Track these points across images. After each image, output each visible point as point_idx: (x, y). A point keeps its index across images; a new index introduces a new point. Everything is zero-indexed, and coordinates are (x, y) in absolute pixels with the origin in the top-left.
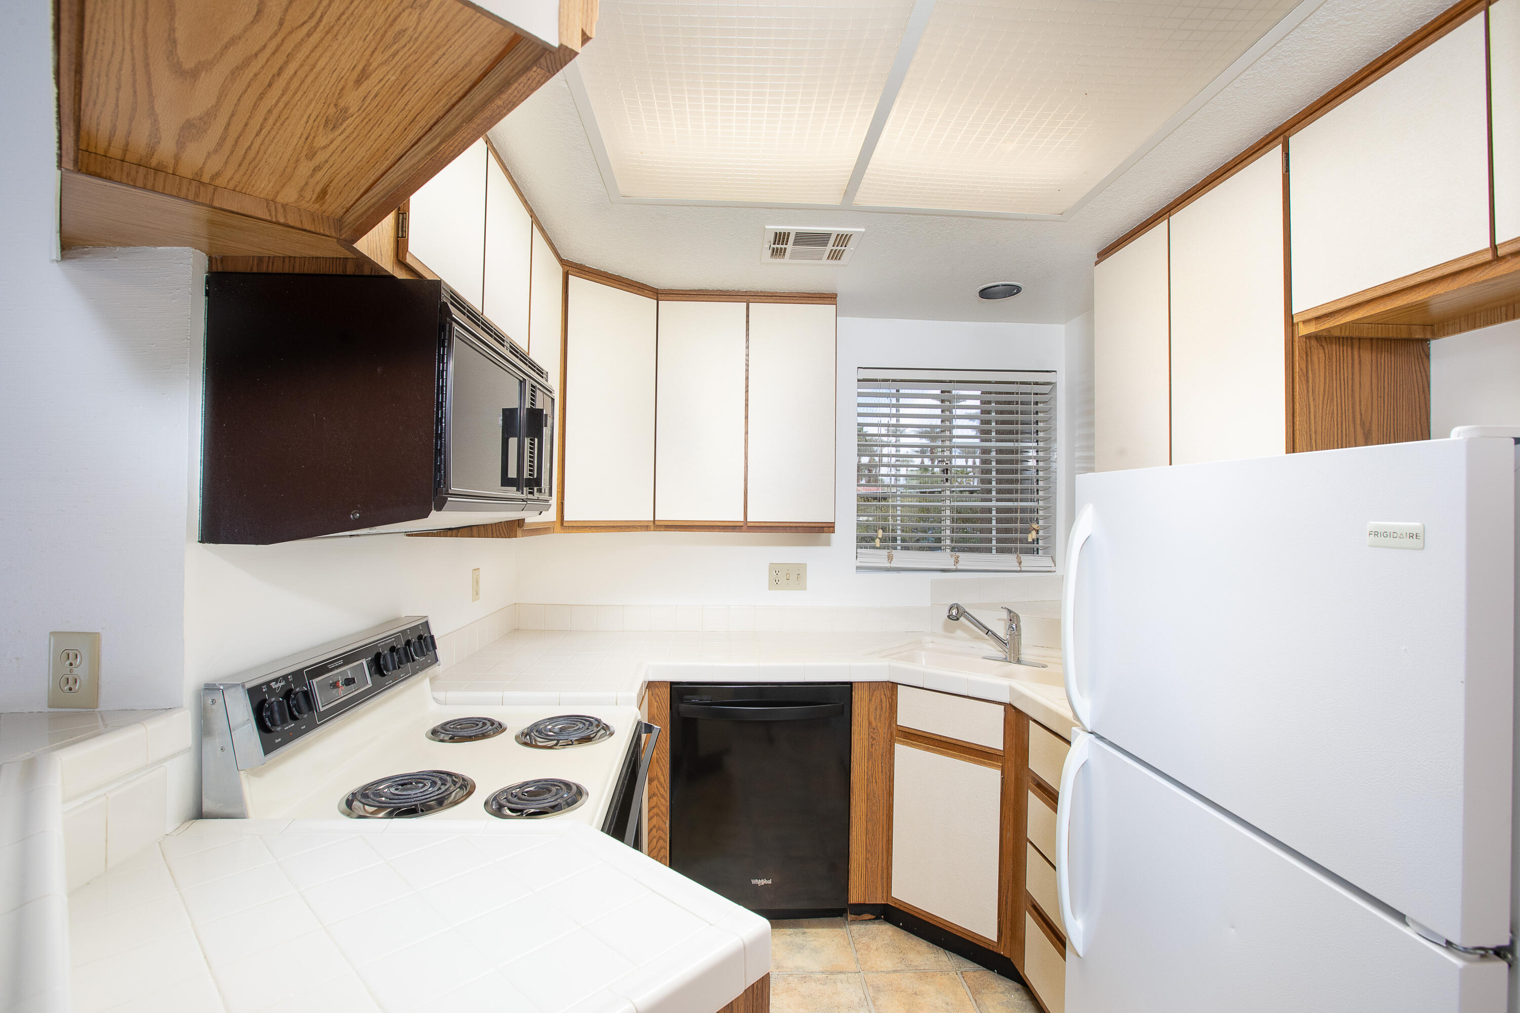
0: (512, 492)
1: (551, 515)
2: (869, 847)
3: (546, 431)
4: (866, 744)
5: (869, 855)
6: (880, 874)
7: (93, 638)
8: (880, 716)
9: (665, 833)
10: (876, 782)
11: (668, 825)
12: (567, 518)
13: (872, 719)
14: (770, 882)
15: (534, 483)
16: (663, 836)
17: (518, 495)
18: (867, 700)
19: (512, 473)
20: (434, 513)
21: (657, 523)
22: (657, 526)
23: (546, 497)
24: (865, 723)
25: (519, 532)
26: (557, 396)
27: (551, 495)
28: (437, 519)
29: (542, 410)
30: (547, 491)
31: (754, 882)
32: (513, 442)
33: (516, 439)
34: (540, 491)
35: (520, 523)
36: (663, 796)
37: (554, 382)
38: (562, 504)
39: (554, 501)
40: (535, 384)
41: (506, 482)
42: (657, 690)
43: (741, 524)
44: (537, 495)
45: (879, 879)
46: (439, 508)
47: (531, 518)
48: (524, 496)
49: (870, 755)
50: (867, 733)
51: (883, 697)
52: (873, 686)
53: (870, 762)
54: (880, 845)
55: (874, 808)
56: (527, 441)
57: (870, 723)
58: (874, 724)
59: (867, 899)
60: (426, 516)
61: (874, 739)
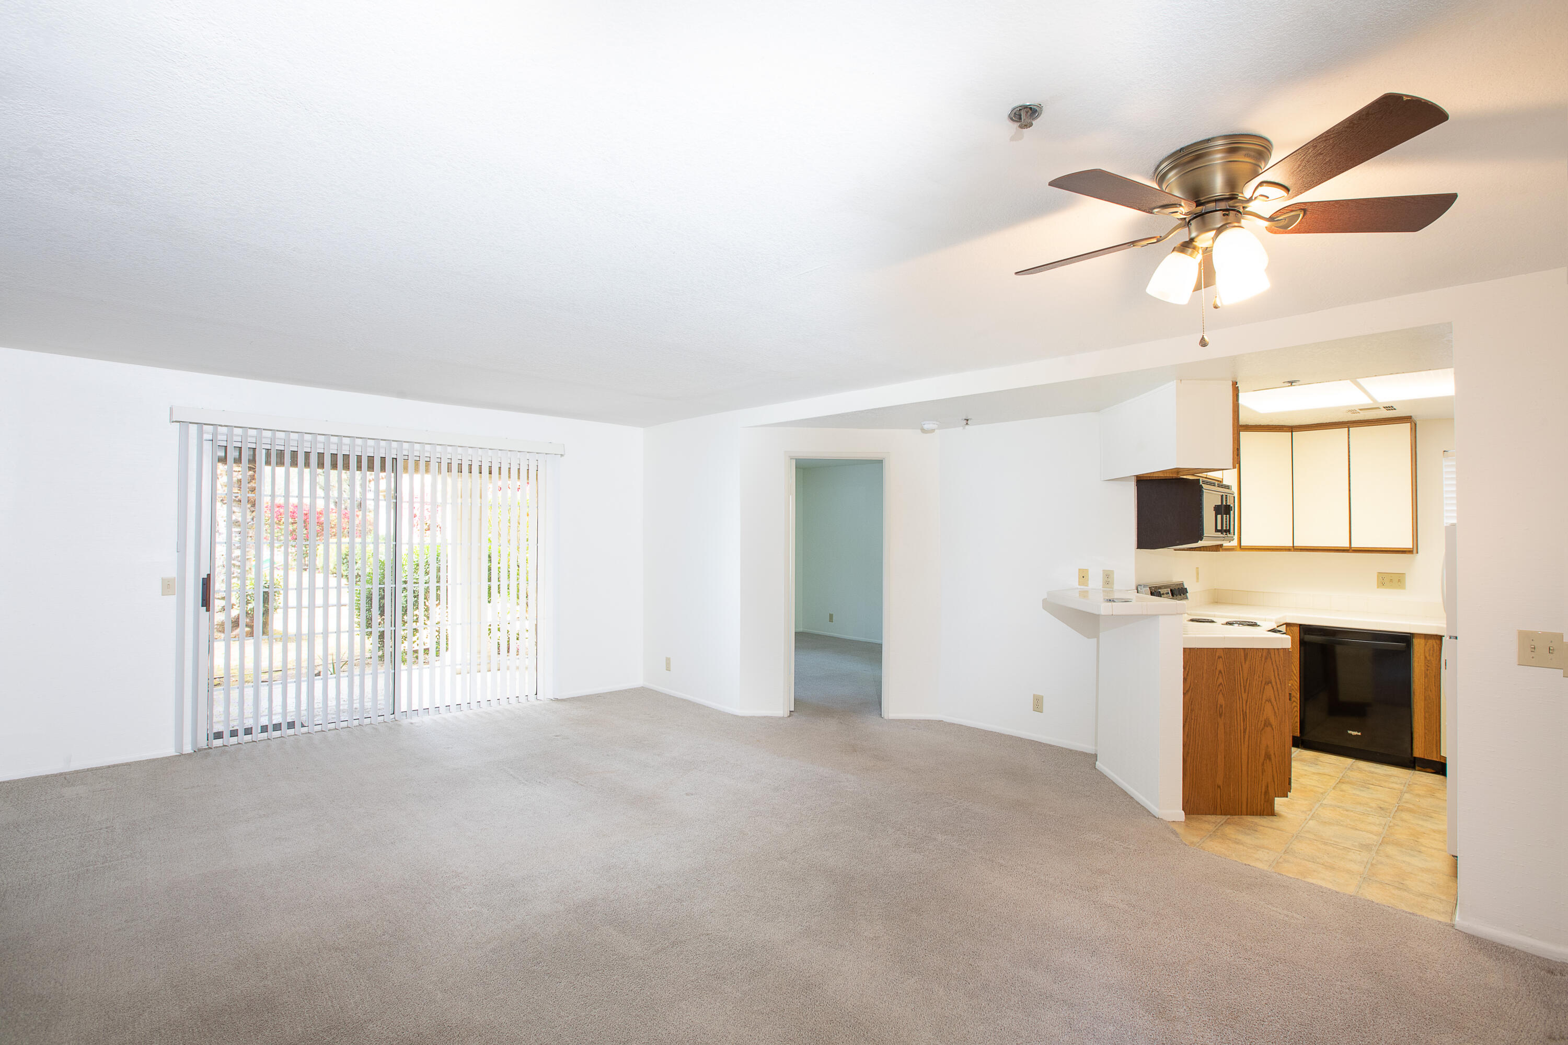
0: (1219, 534)
1: (1234, 543)
2: (1427, 727)
3: (1232, 512)
4: (1423, 669)
5: (1426, 731)
6: (1435, 743)
7: (1112, 572)
8: (1433, 654)
9: (1297, 700)
10: (1431, 691)
11: (1298, 695)
12: (1242, 545)
13: (1427, 655)
14: (1359, 734)
15: (1228, 531)
16: (1296, 700)
17: (1222, 535)
18: (1424, 645)
19: (1219, 528)
20: (1200, 541)
21: (1295, 548)
22: (1294, 549)
23: (1232, 536)
24: (1422, 657)
25: (1221, 549)
26: (1236, 495)
27: (1234, 535)
28: (1200, 544)
29: (1230, 505)
30: (1233, 533)
31: (1349, 732)
32: (1219, 517)
33: (1220, 516)
34: (1230, 533)
35: (1221, 546)
36: (1295, 681)
37: (1235, 489)
38: (1240, 538)
39: (1236, 537)
40: (1226, 494)
41: (1217, 531)
42: (1292, 628)
43: (1349, 549)
44: (1229, 535)
45: (1434, 746)
46: (1201, 540)
47: (1226, 544)
48: (1224, 536)
49: (1426, 676)
50: (1423, 662)
51: (1435, 644)
52: (1427, 637)
53: (1426, 680)
54: (1435, 727)
55: (1430, 706)
56: (1224, 516)
57: (1426, 657)
58: (1428, 658)
59: (1426, 756)
60: (1197, 542)
61: (1428, 667)
